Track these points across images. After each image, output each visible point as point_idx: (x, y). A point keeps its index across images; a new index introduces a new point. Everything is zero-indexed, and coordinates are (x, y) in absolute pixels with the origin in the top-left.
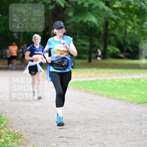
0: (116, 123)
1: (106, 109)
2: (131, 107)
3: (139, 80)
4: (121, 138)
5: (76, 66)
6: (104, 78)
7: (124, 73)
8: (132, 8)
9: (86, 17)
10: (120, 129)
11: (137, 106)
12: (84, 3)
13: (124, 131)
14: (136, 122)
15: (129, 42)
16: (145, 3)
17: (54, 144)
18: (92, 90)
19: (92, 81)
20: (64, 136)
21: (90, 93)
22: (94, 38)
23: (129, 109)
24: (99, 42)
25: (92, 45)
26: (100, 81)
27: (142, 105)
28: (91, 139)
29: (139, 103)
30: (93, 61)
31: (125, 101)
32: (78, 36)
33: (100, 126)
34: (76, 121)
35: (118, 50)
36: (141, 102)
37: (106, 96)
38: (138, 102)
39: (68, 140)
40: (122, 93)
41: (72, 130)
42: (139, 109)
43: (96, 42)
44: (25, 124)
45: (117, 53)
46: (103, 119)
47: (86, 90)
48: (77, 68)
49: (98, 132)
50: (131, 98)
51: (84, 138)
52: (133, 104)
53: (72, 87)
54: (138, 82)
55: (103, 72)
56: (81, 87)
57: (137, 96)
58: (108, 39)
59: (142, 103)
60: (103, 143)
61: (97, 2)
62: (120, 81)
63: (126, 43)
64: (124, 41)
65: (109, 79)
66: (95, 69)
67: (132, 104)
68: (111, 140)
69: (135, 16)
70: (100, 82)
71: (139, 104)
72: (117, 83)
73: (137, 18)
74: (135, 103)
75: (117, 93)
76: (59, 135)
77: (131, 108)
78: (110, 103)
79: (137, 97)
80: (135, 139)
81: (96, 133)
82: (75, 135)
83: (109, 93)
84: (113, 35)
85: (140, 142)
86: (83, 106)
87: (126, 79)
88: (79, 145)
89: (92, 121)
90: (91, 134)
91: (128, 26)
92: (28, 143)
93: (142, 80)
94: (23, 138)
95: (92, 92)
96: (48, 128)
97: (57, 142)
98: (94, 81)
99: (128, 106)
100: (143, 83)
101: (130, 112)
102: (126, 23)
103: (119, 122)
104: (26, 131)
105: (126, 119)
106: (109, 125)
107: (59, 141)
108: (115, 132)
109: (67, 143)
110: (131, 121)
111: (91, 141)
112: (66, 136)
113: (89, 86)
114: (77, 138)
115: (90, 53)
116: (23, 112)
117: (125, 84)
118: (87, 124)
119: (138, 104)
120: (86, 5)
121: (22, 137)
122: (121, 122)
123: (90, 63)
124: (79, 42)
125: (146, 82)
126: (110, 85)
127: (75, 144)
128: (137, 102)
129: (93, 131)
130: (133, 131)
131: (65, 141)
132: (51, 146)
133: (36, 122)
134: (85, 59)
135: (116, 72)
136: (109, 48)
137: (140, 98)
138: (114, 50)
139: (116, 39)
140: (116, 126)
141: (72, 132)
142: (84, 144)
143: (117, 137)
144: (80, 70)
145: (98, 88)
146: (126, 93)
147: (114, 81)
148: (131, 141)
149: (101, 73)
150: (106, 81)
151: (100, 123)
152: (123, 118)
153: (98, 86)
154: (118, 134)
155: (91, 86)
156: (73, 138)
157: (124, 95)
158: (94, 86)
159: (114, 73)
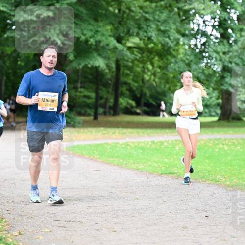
0: (131, 201)
1: (117, 182)
2: (151, 179)
3: (162, 143)
4: (138, 221)
5: (77, 125)
6: (114, 141)
7: (141, 134)
8: (152, 47)
9: (91, 60)
10: (135, 209)
11: (159, 178)
12: (89, 39)
13: (141, 211)
14: (157, 200)
15: (148, 93)
16: (170, 39)
17: (48, 230)
18: (98, 156)
19: (98, 145)
20: (61, 219)
21: (96, 161)
22: (101, 87)
23: (148, 182)
24: (108, 92)
25: (98, 97)
26: (109, 144)
27: (166, 176)
28: (97, 222)
29: (162, 174)
30: (100, 118)
31: (142, 171)
32: (79, 85)
33: (109, 206)
34: (78, 198)
35: (133, 103)
36: (164, 172)
37: (117, 165)
38: (160, 173)
39: (67, 224)
40: (138, 160)
41: (71, 211)
42: (161, 183)
43: (103, 92)
44: (8, 202)
45: (132, 107)
46: (114, 196)
47: (90, 157)
48: (79, 127)
49: (106, 213)
50: (151, 168)
51: (87, 221)
52: (154, 176)
53: (71, 153)
54: (160, 147)
55: (114, 133)
56: (84, 153)
57: (159, 164)
58: (121, 89)
59: (166, 174)
60: (113, 228)
61: (107, 39)
62: (136, 144)
63: (143, 94)
64: (142, 91)
65: (121, 142)
66: (103, 129)
67: (151, 176)
68: (124, 224)
69: (157, 58)
70: (109, 147)
71: (162, 176)
72: (131, 147)
73: (159, 61)
74: (156, 175)
76: (54, 217)
77: (150, 181)
78: (122, 174)
79: (159, 166)
80: (156, 223)
81: (103, 214)
82: (76, 218)
83: (121, 161)
84: (126, 83)
85: (162, 226)
86: (87, 179)
87: (144, 141)
88: (81, 231)
89: (99, 199)
90: (97, 216)
91: (146, 70)
92: (12, 229)
93: (165, 144)
94: (5, 222)
95: (99, 160)
97: (51, 227)
98: (101, 144)
99: (146, 178)
100: (166, 147)
101: (148, 187)
102: (143, 67)
103: (135, 199)
104: (9, 212)
105: (144, 195)
106: (121, 205)
107: (54, 226)
108: (129, 214)
109: (65, 229)
110: (151, 199)
111: (97, 225)
112: (63, 219)
113: (95, 152)
114: (79, 221)
115: (96, 107)
116: (6, 187)
117: (142, 149)
118: (91, 202)
119: (160, 175)
120: (92, 41)
121: (4, 220)
122: (137, 199)
123: (95, 121)
124: (81, 92)
125: (170, 146)
126: (122, 149)
127: (76, 230)
129: (100, 213)
130: (153, 212)
131: (62, 225)
132: (44, 233)
133: (23, 201)
134: (89, 115)
135: (131, 133)
136: (121, 100)
137: (163, 168)
138: (128, 103)
139: (130, 90)
140: (130, 205)
141: (71, 214)
142: (87, 229)
143: (132, 220)
144: (82, 130)
145: (106, 155)
146: (144, 160)
147: (128, 145)
148: (151, 225)
149: (110, 134)
150: (118, 145)
151: (109, 202)
152: (140, 194)
153: (106, 151)
154: (133, 216)
155: (97, 151)
156: (72, 222)
157: (141, 163)
158: (100, 151)
159: (128, 134)
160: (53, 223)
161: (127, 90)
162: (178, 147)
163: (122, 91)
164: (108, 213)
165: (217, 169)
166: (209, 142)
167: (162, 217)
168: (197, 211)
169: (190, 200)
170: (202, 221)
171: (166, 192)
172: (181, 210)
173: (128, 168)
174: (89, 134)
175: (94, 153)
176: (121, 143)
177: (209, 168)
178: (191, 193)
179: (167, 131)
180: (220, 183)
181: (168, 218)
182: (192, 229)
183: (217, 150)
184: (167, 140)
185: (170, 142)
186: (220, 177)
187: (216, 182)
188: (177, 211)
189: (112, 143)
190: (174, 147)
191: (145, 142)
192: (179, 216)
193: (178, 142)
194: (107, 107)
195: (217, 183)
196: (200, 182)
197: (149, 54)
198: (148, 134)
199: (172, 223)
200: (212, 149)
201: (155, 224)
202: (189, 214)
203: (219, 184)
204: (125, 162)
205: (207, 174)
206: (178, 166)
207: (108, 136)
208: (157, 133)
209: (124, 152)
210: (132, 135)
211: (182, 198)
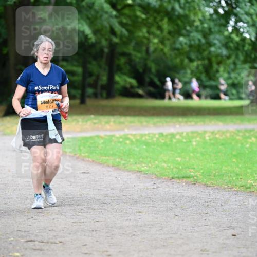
0: (131, 214)
2: (158, 185)
3: (173, 135)
4: (140, 242)
6: (108, 133)
7: (145, 124)
10: (137, 225)
11: (169, 183)
13: (144, 229)
14: (167, 214)
15: (154, 68)
17: (19, 254)
18: (87, 154)
19: (86, 138)
20: (36, 239)
21: (83, 160)
23: (154, 188)
24: (100, 67)
25: (87, 73)
26: (102, 138)
27: (178, 181)
28: (84, 244)
29: (173, 178)
30: (90, 102)
31: (147, 174)
32: (60, 57)
33: (101, 221)
34: (59, 211)
35: (133, 82)
36: (176, 176)
37: (113, 166)
38: (171, 176)
39: (44, 246)
41: (50, 228)
42: (172, 190)
43: (93, 67)
45: (132, 87)
46: (108, 208)
47: (75, 155)
49: (97, 232)
50: (158, 170)
51: (72, 242)
52: (162, 181)
54: (171, 140)
55: (108, 123)
57: (169, 165)
58: (117, 62)
59: (178, 178)
60: (107, 252)
62: (138, 138)
63: (147, 69)
64: (146, 65)
65: (118, 134)
66: (92, 116)
67: (159, 181)
68: (121, 246)
69: (166, 20)
70: (102, 141)
71: (173, 180)
72: (132, 141)
74: (165, 179)
75: (132, 160)
76: (26, 237)
77: (157, 187)
79: (169, 167)
80: (165, 244)
81: (94, 233)
82: (57, 237)
83: (117, 160)
84: (124, 54)
85: (173, 249)
86: (71, 185)
87: (149, 134)
88: (63, 255)
89: (87, 212)
90: (85, 235)
93: (178, 137)
95: (87, 159)
96: (7, 224)
97: (23, 250)
98: (91, 138)
99: (153, 183)
100: (179, 141)
101: (155, 195)
102: (148, 32)
103: (137, 212)
105: (149, 207)
106: (117, 219)
107: (26, 249)
108: (128, 232)
109: (41, 253)
110: (158, 212)
111: (85, 247)
112: (39, 239)
113: (82, 148)
114: (61, 242)
117: (147, 144)
118: (77, 217)
119: (171, 180)
122: (140, 212)
123: (82, 106)
125: (184, 141)
126: (119, 145)
128: (168, 178)
129: (89, 231)
130: (161, 229)
131: (38, 247)
135: (131, 122)
136: (117, 78)
137: (174, 170)
138: (126, 81)
139: (130, 61)
140: (130, 220)
141: (49, 232)
142: (72, 253)
143: (132, 241)
145: (97, 152)
146: (149, 160)
147: (128, 139)
148: (159, 247)
149: (103, 123)
150: (113, 138)
151: (101, 216)
152: (143, 205)
153: (97, 147)
154: (134, 235)
155: (84, 147)
156: (52, 243)
157: (145, 163)
158: (90, 147)
159: (127, 123)
160: (25, 244)
161: (126, 63)
162: (195, 141)
163: (118, 66)
164: (99, 231)
165: (248, 170)
166: (238, 135)
167: (174, 236)
168: (221, 229)
169: (210, 214)
170: (227, 241)
171: (179, 203)
172: (199, 226)
173: (127, 170)
174: (74, 123)
175: (80, 150)
176: (118, 136)
177: (237, 170)
178: (213, 204)
179: (180, 119)
180: (252, 190)
181: (182, 237)
182: (213, 252)
183: (248, 146)
184: (180, 131)
185: (185, 134)
186: (252, 182)
187: (247, 188)
188: (193, 227)
189: (106, 135)
190: (190, 142)
191: (151, 135)
192: (195, 234)
193: (195, 135)
194: (99, 88)
195: (249, 190)
196: (225, 189)
197: (155, 15)
198: (154, 124)
199: (187, 244)
200: (242, 144)
201: (164, 246)
202: (209, 233)
203: (250, 192)
204: (123, 162)
205: (234, 178)
206: (195, 166)
207: (100, 126)
208: (166, 122)
209: (121, 148)
210: (132, 124)
211: (200, 211)
